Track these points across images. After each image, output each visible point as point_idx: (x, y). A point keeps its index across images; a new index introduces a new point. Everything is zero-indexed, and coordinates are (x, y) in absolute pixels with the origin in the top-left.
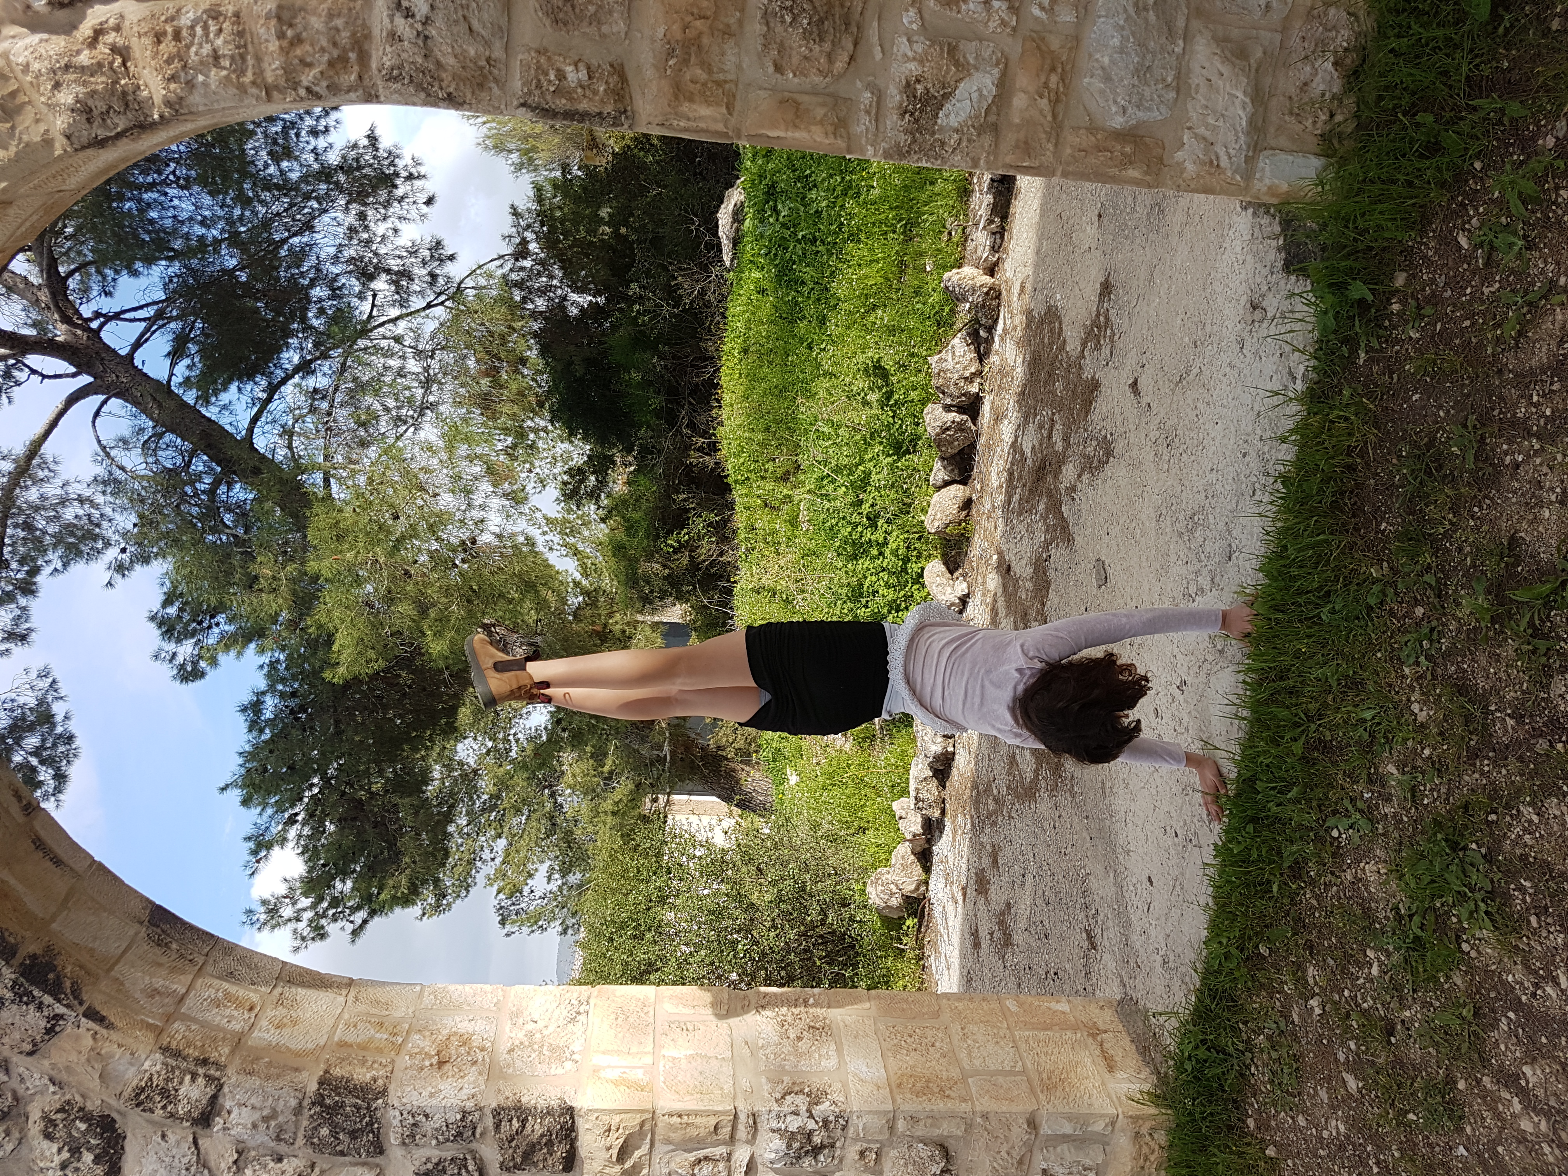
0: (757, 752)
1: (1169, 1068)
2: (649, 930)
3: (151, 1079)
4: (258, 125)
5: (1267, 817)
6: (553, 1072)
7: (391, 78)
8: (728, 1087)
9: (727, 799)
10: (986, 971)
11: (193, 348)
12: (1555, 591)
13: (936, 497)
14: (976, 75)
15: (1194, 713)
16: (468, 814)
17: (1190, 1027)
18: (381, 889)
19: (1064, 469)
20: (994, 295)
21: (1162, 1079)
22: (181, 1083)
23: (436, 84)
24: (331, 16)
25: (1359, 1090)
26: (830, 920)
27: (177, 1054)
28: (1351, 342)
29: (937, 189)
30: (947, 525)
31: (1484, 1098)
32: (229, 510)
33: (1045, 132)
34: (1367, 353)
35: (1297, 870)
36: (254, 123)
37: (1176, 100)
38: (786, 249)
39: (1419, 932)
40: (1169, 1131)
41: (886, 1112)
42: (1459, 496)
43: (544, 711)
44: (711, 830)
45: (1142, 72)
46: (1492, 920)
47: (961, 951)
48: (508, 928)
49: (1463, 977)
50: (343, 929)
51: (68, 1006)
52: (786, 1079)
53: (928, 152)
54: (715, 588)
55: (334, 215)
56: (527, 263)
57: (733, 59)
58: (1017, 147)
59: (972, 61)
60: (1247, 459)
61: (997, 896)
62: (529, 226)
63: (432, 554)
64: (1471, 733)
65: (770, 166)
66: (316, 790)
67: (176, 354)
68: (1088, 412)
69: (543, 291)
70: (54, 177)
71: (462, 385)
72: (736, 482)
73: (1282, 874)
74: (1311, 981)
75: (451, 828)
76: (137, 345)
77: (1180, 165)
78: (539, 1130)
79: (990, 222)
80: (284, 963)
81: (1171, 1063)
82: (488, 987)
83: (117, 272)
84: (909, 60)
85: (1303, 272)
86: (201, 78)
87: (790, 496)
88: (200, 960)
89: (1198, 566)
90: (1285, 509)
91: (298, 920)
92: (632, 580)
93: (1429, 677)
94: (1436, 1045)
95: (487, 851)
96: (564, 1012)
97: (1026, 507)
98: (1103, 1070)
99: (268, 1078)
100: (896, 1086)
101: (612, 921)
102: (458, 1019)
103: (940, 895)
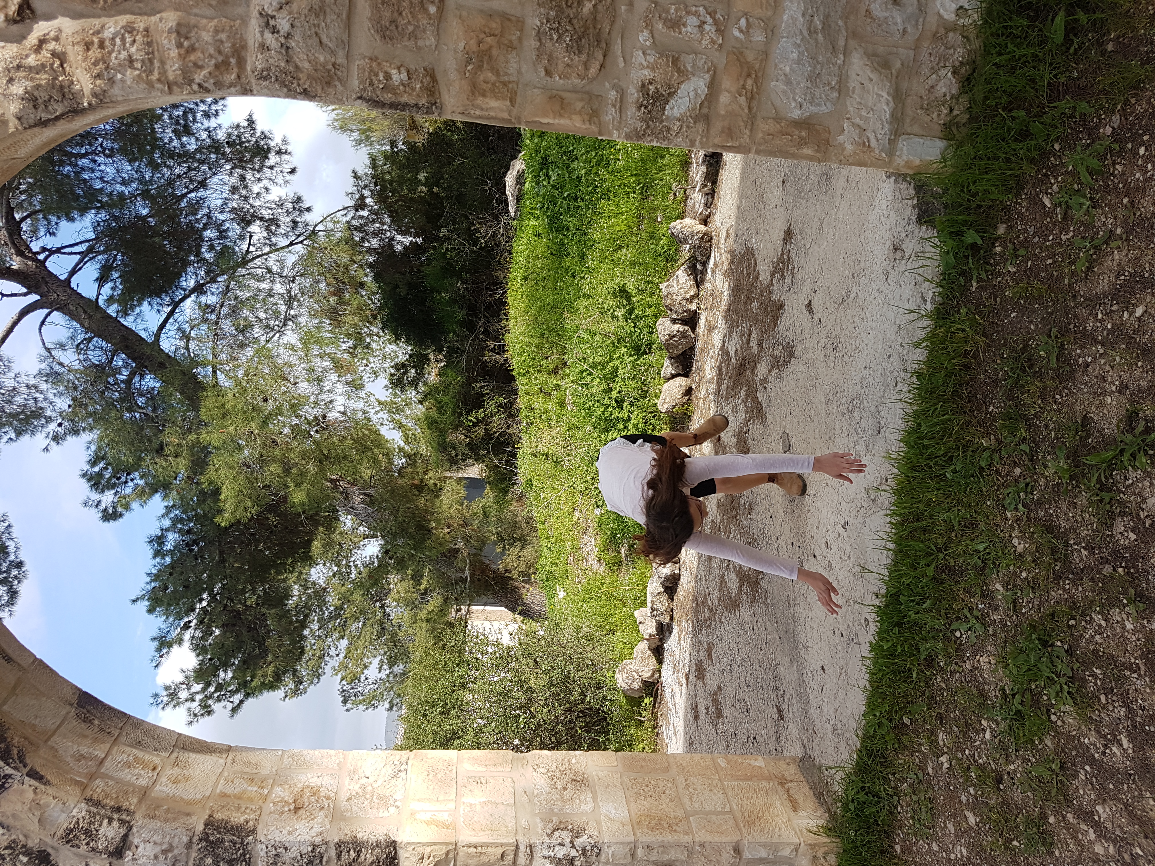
0: (534, 573)
1: (838, 808)
2: (454, 708)
3: (77, 822)
4: (165, 110)
5: (908, 622)
6: (381, 815)
7: (262, 78)
8: (511, 825)
9: (512, 609)
10: (703, 736)
11: (115, 275)
12: (1115, 457)
13: (666, 386)
14: (694, 79)
15: (854, 546)
16: (319, 621)
17: (853, 778)
18: (253, 677)
19: (759, 366)
20: (707, 239)
21: (833, 817)
22: (100, 825)
23: (295, 82)
24: (217, 31)
25: (977, 824)
26: (588, 699)
27: (98, 804)
28: (966, 274)
29: (665, 161)
30: (674, 407)
31: (1068, 829)
32: (141, 395)
33: (743, 121)
34: (978, 282)
35: (930, 661)
36: (162, 108)
37: (839, 98)
38: (555, 204)
39: (1020, 707)
40: (838, 855)
41: (628, 843)
42: (1046, 387)
43: (376, 544)
44: (500, 632)
45: (814, 78)
46: (1072, 698)
47: (685, 722)
48: (349, 705)
49: (1052, 740)
50: (225, 707)
51: (15, 768)
52: (555, 819)
53: (658, 135)
54: (504, 452)
55: (220, 177)
56: (365, 213)
57: (515, 65)
58: (723, 132)
59: (690, 69)
60: (891, 359)
61: (711, 680)
62: (366, 186)
63: (294, 428)
64: (1056, 560)
65: (544, 144)
66: (204, 604)
67: (102, 279)
68: (775, 324)
69: (376, 234)
70: (9, 148)
71: (316, 302)
72: (519, 374)
73: (919, 664)
74: (941, 743)
75: (306, 632)
76: (73, 272)
77: (841, 145)
78: (370, 858)
79: (705, 186)
80: (180, 735)
81: (839, 804)
82: (332, 752)
83: (59, 218)
84: (644, 68)
85: (931, 223)
86: (119, 76)
87: (558, 385)
88: (116, 733)
89: (856, 437)
90: (920, 397)
91: (193, 700)
92: (442, 446)
93: (1025, 519)
94: (1033, 790)
95: (333, 649)
96: (389, 770)
97: (731, 394)
98: (790, 810)
99: (166, 821)
100: (636, 823)
101: (426, 701)
102: (309, 776)
103: (669, 680)
